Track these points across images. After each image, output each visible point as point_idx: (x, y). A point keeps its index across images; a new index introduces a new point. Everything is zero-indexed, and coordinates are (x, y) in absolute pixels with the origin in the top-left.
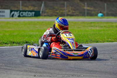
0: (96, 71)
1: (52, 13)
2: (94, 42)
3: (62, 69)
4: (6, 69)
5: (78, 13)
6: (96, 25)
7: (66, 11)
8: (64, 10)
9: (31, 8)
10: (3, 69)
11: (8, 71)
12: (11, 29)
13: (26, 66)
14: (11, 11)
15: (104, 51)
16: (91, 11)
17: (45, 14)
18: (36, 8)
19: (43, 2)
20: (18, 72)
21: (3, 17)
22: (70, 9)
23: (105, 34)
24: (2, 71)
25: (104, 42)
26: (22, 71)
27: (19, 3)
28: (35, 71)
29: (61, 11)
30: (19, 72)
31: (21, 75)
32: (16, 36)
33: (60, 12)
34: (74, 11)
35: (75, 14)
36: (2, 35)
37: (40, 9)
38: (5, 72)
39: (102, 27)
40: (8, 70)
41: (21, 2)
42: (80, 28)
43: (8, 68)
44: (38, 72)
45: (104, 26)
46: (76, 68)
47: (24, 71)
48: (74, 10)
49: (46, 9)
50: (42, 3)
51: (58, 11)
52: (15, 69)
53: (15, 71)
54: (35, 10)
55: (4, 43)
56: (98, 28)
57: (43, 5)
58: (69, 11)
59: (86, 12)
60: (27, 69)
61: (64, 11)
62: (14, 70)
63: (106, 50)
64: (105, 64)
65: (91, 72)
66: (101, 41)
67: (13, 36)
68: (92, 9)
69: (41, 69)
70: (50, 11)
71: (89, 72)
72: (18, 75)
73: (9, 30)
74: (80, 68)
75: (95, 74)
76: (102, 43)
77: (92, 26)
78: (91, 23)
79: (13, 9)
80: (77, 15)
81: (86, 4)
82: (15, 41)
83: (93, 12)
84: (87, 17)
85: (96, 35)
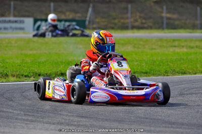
0: (183, 124)
1: (106, 23)
2: (178, 73)
3: (123, 121)
4: (27, 120)
5: (151, 24)
6: (183, 44)
7: (129, 21)
8: (127, 18)
9: (71, 16)
10: (21, 120)
11: (30, 124)
12: (35, 52)
13: (60, 114)
14: (36, 21)
15: (195, 89)
16: (174, 19)
17: (94, 26)
18: (79, 15)
19: (91, 5)
20: (46, 126)
21: (22, 31)
22: (137, 17)
23: (197, 59)
24: (19, 124)
25: (195, 74)
26: (54, 124)
27: (50, 6)
28: (76, 123)
29: (122, 21)
30: (49, 125)
31: (52, 130)
32: (43, 63)
33: (119, 22)
34: (144, 21)
35: (146, 25)
36: (19, 62)
37: (86, 17)
38: (24, 125)
39: (192, 48)
40: (30, 121)
41: (52, 4)
42: (155, 49)
43: (30, 118)
44: (82, 125)
45: (197, 47)
46: (147, 118)
47: (58, 123)
48: (145, 19)
49: (96, 18)
50: (89, 7)
51: (116, 21)
52: (41, 120)
53: (42, 124)
54: (77, 18)
55: (22, 75)
56: (185, 50)
57: (90, 10)
58: (136, 21)
59: (165, 22)
60: (63, 120)
61: (127, 21)
62: (40, 122)
63: (200, 88)
64: (198, 112)
65: (173, 126)
66: (191, 71)
67: (39, 63)
68: (175, 16)
69: (87, 120)
70: (103, 20)
71: (170, 126)
72: (47, 130)
73: (31, 52)
74: (155, 119)
75: (181, 128)
76: (193, 75)
77: (175, 46)
78: (174, 41)
79: (38, 17)
80: (150, 28)
81: (165, 7)
82: (42, 72)
83: (177, 23)
84: (166, 31)
85: (182, 61)
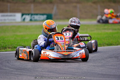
20: (29, 77)
23: (119, 36)
24: (13, 77)
25: (117, 45)
36: (13, 39)
38: (15, 77)
40: (19, 75)
45: (118, 29)
52: (26, 74)
55: (15, 47)
57: (55, 8)
60: (39, 74)
67: (25, 40)
69: (53, 74)
71: (103, 76)
74: (94, 73)
85: (110, 38)
